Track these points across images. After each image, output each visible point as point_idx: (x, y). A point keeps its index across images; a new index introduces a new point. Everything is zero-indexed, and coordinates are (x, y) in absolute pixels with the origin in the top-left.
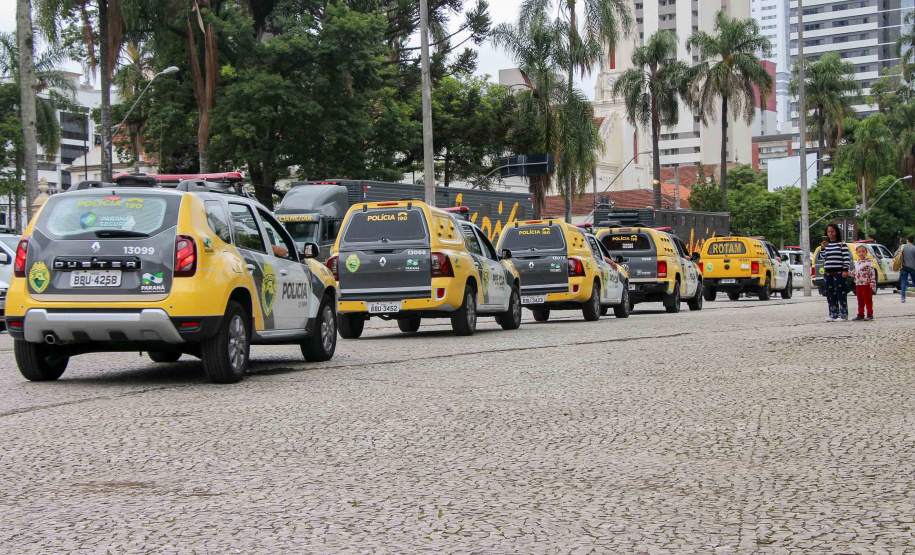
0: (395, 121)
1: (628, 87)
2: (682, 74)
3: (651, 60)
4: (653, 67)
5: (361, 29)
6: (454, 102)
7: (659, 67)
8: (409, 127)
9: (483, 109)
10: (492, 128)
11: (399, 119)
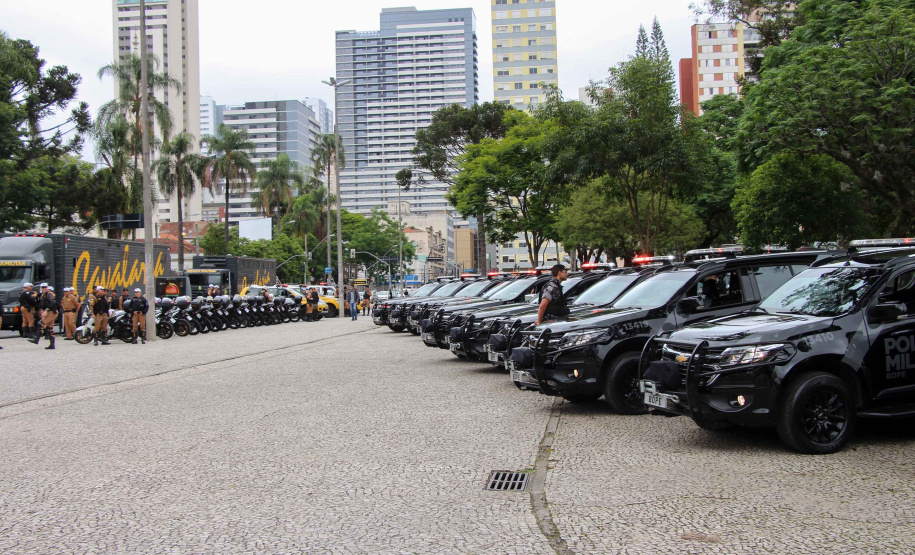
0: (30, 186)
1: (160, 168)
2: (198, 162)
3: (176, 152)
4: (178, 156)
5: (9, 115)
6: (57, 174)
7: (182, 156)
8: (41, 191)
9: (81, 180)
10: (89, 193)
11: (33, 185)
